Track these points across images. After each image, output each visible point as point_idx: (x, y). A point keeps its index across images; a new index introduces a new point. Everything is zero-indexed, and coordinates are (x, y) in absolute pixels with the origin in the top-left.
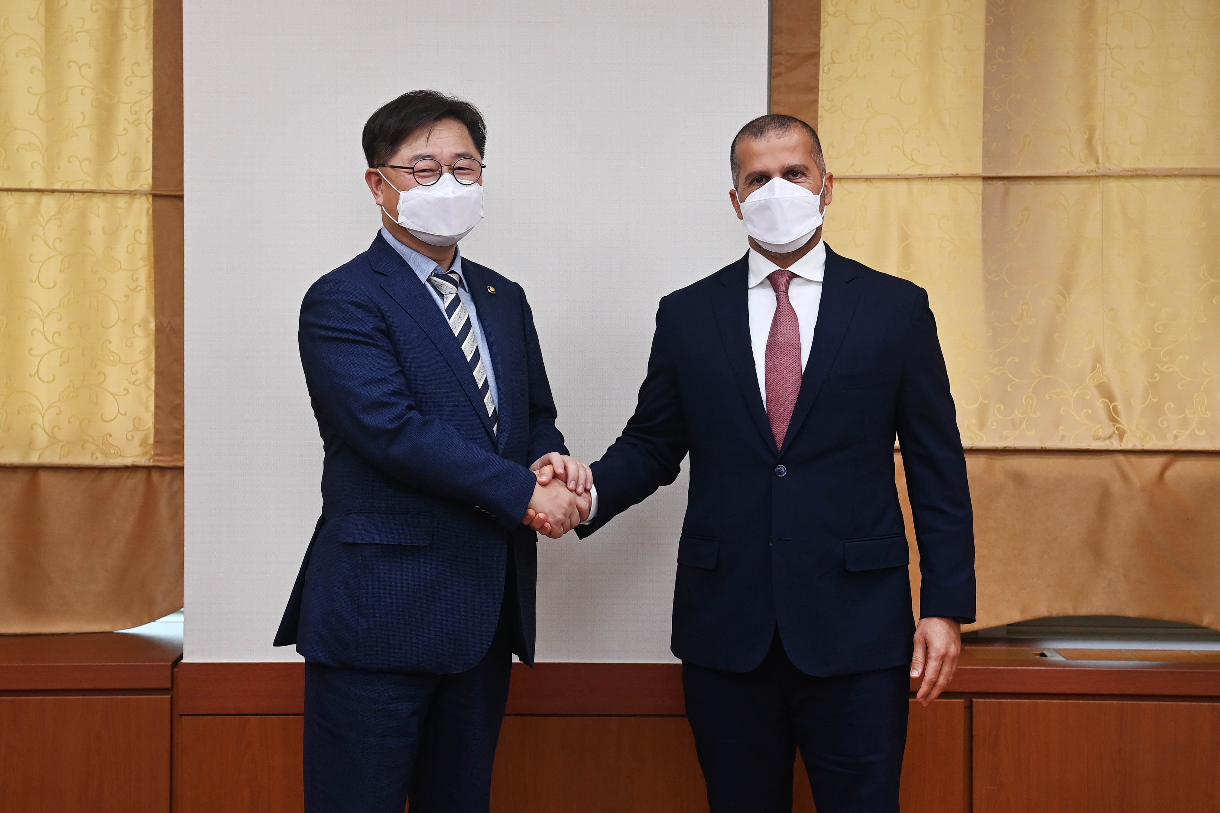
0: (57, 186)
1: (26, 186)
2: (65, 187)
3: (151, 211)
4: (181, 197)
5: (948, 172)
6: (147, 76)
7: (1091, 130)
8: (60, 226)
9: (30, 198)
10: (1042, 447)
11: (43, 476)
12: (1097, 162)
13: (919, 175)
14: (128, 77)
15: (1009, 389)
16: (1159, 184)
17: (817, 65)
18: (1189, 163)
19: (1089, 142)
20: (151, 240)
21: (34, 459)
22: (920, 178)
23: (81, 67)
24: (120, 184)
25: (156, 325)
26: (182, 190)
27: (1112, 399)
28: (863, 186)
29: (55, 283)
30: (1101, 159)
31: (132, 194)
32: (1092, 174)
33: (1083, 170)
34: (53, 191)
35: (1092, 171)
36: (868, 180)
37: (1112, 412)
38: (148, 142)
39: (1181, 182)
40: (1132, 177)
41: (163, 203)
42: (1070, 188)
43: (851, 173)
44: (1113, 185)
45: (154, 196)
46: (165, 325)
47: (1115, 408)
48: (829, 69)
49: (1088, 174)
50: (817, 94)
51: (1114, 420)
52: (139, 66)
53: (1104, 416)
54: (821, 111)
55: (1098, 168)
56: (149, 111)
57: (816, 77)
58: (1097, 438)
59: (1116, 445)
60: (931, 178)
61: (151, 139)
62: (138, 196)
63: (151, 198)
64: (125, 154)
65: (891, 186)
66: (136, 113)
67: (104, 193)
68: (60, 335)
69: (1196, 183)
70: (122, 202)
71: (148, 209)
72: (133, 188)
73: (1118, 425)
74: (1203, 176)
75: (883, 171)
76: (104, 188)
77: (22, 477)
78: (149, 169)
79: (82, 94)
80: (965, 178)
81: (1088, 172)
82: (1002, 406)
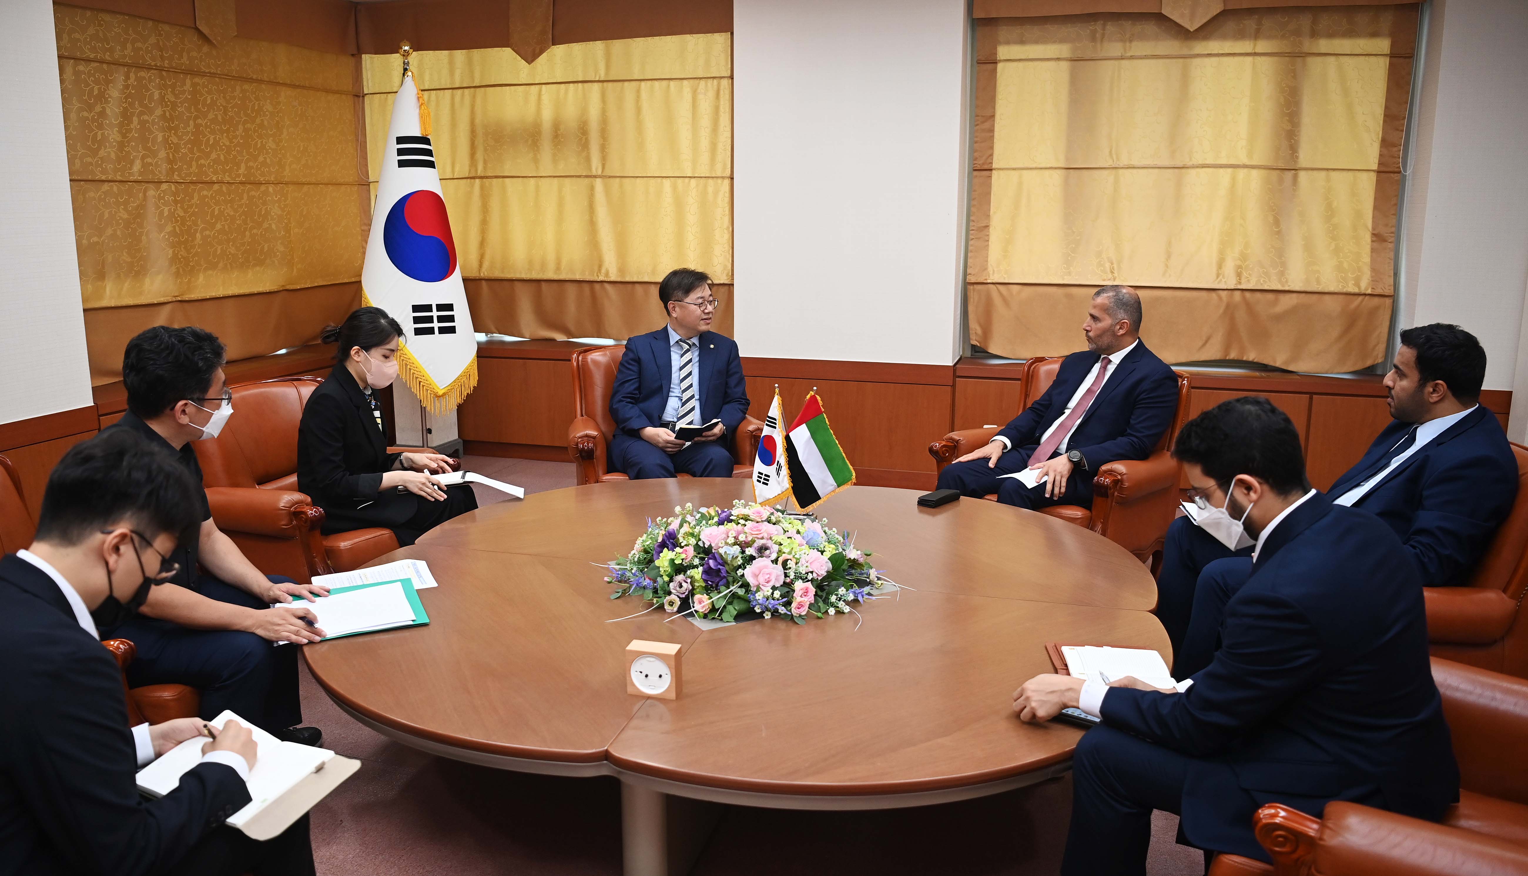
0: (696, 175)
1: (685, 175)
2: (699, 176)
5: (1048, 166)
6: (728, 131)
7: (1112, 148)
8: (697, 191)
9: (687, 180)
10: (1079, 284)
12: (1113, 162)
14: (722, 132)
15: (1069, 259)
16: (1141, 172)
17: (994, 120)
19: (1111, 154)
22: (1036, 168)
23: (705, 128)
24: (719, 174)
27: (1112, 264)
28: (1012, 172)
29: (695, 213)
30: (1115, 161)
31: (723, 178)
32: (1111, 167)
33: (1107, 165)
34: (695, 177)
35: (1111, 165)
36: (1014, 169)
37: (1112, 269)
38: (729, 157)
39: (1150, 171)
40: (1128, 168)
42: (1101, 173)
43: (1007, 166)
44: (1120, 171)
47: (1113, 267)
48: (999, 122)
50: (994, 133)
51: (1112, 272)
52: (726, 127)
53: (1108, 271)
54: (995, 140)
55: (1113, 164)
56: (729, 145)
57: (993, 126)
60: (1041, 168)
62: (725, 178)
63: (730, 179)
64: (721, 162)
65: (1024, 173)
66: (724, 146)
67: (713, 177)
68: (697, 233)
70: (719, 181)
71: (729, 183)
72: (723, 175)
73: (1113, 275)
75: (1021, 165)
78: (729, 168)
79: (705, 139)
80: (1056, 168)
81: (1109, 166)
82: (1065, 266)
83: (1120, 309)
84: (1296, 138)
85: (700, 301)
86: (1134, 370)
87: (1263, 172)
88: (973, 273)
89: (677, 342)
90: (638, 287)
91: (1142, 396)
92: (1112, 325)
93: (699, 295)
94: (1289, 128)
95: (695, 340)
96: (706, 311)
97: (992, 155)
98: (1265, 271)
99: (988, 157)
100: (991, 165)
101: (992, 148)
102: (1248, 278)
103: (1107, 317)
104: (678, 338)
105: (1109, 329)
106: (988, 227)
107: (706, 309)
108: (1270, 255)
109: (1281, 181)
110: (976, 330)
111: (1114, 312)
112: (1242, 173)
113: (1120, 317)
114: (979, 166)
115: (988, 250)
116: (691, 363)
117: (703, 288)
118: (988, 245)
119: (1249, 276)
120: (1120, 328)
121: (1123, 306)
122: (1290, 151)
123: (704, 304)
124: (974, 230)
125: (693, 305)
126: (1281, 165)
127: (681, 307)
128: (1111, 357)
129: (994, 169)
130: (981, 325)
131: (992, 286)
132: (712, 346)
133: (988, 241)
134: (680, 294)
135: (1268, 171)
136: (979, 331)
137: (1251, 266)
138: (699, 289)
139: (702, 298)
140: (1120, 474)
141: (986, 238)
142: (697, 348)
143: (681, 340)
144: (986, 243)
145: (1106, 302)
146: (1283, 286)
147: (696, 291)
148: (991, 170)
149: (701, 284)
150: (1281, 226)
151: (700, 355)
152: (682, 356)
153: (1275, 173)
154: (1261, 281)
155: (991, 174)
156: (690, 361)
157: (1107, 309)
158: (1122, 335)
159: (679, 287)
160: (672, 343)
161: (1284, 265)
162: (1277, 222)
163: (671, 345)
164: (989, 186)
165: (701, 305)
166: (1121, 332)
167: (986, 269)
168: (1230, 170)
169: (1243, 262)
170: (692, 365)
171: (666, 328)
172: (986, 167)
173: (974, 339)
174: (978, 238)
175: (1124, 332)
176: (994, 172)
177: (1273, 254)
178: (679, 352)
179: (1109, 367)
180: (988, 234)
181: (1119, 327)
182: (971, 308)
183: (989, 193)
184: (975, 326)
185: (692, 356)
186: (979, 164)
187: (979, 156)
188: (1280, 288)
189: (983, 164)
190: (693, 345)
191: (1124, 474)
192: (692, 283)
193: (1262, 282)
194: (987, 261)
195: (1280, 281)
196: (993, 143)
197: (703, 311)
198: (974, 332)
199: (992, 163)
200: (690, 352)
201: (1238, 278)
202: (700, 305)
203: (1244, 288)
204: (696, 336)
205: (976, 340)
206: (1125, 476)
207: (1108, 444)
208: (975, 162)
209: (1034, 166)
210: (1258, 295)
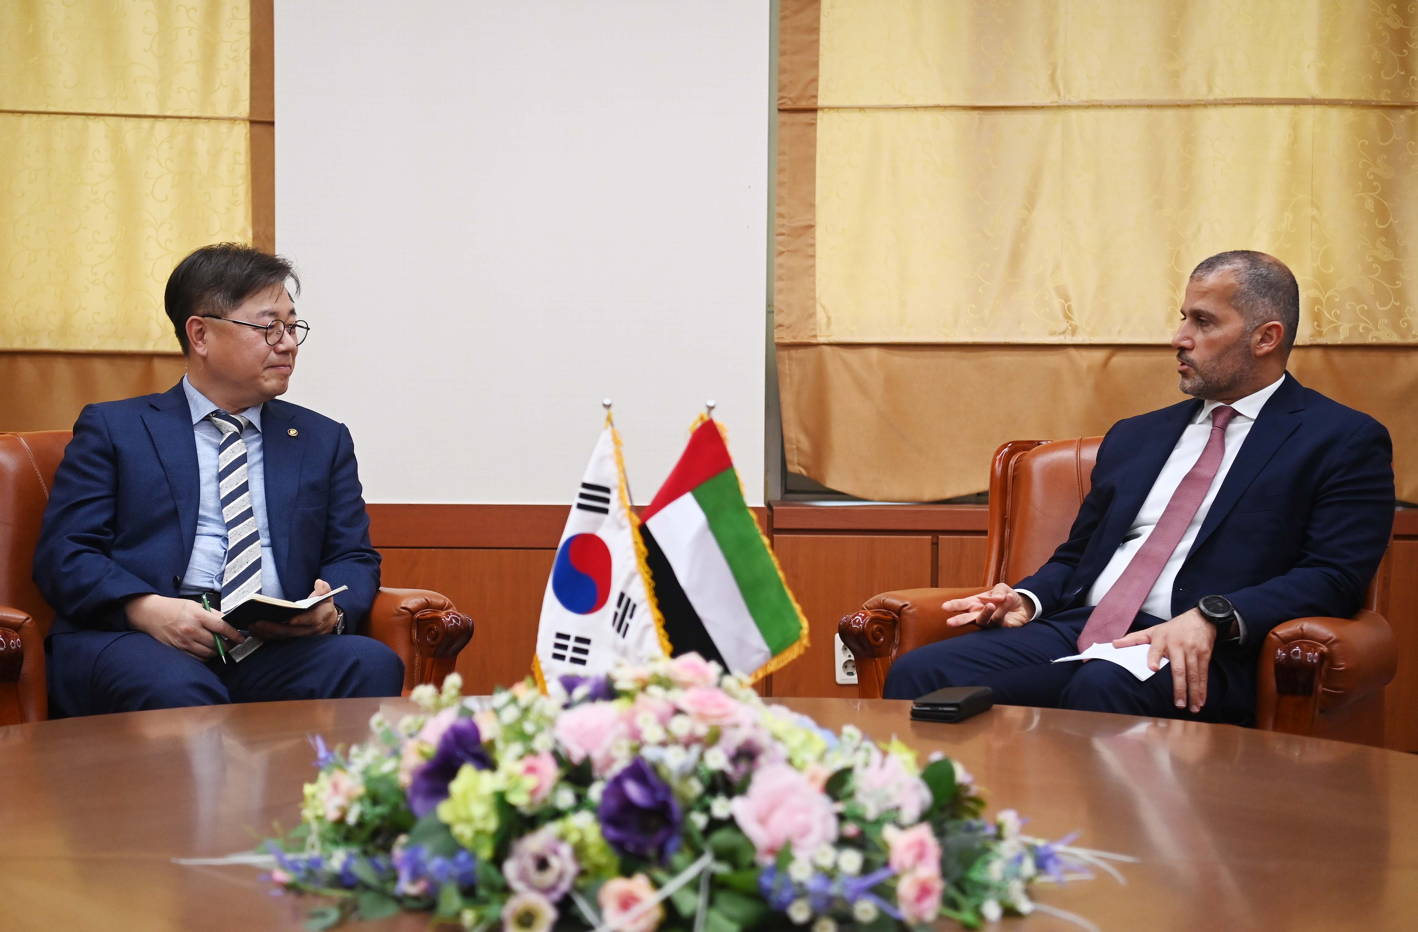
0: (168, 113)
1: (142, 113)
2: (175, 114)
3: (248, 136)
4: (272, 123)
5: (931, 103)
6: (244, 19)
7: (1054, 67)
8: (171, 148)
9: (146, 123)
10: (1006, 342)
11: (157, 364)
12: (1059, 95)
13: (906, 105)
14: (229, 20)
15: (981, 291)
16: (1112, 113)
17: (819, 9)
18: (1136, 95)
19: (1052, 78)
20: (249, 161)
21: (150, 347)
22: (907, 108)
23: (189, 10)
24: (222, 111)
25: (253, 234)
26: (273, 117)
27: (1067, 300)
28: (857, 116)
29: (167, 197)
30: (1062, 94)
31: (233, 120)
32: (1054, 104)
33: (1046, 101)
34: (165, 117)
35: (1054, 102)
36: (862, 109)
37: (1067, 311)
38: (245, 75)
39: (1130, 112)
40: (1088, 107)
41: (259, 128)
42: (1036, 118)
43: (847, 104)
44: (1073, 114)
45: (252, 122)
46: (261, 233)
47: (1069, 307)
48: (829, 13)
49: (1050, 105)
50: (818, 34)
51: (1068, 318)
52: (238, 9)
53: (1060, 315)
54: (822, 50)
55: (1059, 99)
56: (247, 49)
57: (817, 19)
58: (1053, 334)
59: (1068, 340)
60: (916, 108)
61: (248, 73)
62: (237, 122)
63: (248, 124)
64: (226, 86)
65: (882, 115)
66: (235, 50)
67: (209, 119)
68: (171, 242)
69: (1144, 112)
70: (224, 127)
71: (246, 134)
72: (234, 115)
73: (1071, 322)
74: (1149, 106)
75: (875, 102)
76: (208, 115)
77: (139, 364)
78: (246, 99)
79: (190, 34)
80: (945, 107)
81: (1051, 103)
82: (974, 306)
83: (1264, 297)
84: (1412, 46)
85: (268, 321)
86: (1297, 428)
87: (1350, 114)
88: (787, 322)
89: (207, 419)
90: (26, 366)
91: (1333, 480)
92: (1245, 333)
93: (268, 306)
94: (1398, 25)
95: (253, 417)
96: (281, 347)
97: (815, 80)
98: (1366, 308)
99: (807, 86)
100: (813, 100)
101: (815, 65)
102: (1333, 322)
103: (1234, 315)
104: (209, 408)
105: (1239, 341)
106: (813, 228)
107: (280, 341)
108: (1372, 277)
109: (1385, 130)
110: (798, 441)
111: (1251, 303)
112: (1309, 114)
113: (1260, 312)
114: (789, 103)
115: (814, 276)
116: (246, 465)
117: (277, 292)
118: (813, 266)
119: (1334, 320)
120: (1262, 340)
121: (1270, 289)
122: (1402, 71)
123: (275, 330)
124: (783, 234)
125: (249, 329)
126: (1384, 98)
127: (221, 332)
128: (1237, 406)
129: (822, 109)
130: (806, 431)
131: (828, 349)
132: (293, 432)
133: (813, 256)
134: (219, 299)
135: (1360, 112)
136: (805, 444)
137: (1337, 300)
138: (265, 294)
139: (273, 314)
140: (1324, 642)
141: (809, 251)
142: (257, 436)
143: (216, 413)
144: (810, 262)
145: (1232, 280)
146: (1402, 336)
147: (258, 297)
148: (814, 110)
149: (272, 280)
150: (1391, 219)
151: (264, 448)
152: (221, 449)
153: (1372, 118)
154: (1361, 328)
155: (816, 119)
156: (242, 459)
157: (1234, 297)
158: (1268, 355)
159: (218, 282)
160: (195, 419)
161: (1400, 294)
162: (1382, 213)
163: (194, 423)
164: (812, 143)
165: (269, 331)
166: (1266, 348)
167: (812, 315)
168: (1287, 110)
169: (1322, 293)
170: (249, 468)
171: (180, 386)
172: (803, 104)
173: (796, 460)
174: (795, 252)
175: (1271, 348)
176: (820, 114)
177: (1378, 274)
178: (215, 440)
179: (1232, 427)
180: (812, 241)
181: (1259, 337)
182: (787, 397)
183: (812, 159)
184: (793, 433)
185: (247, 448)
186: (790, 99)
187: (791, 82)
188: (1394, 339)
189: (799, 98)
190: (247, 428)
191: (1335, 642)
192: (249, 276)
193: (1361, 331)
194: (814, 298)
195: (1395, 327)
196: (817, 56)
197: (273, 347)
198: (795, 447)
199: (815, 97)
200: (240, 441)
201: (1316, 323)
202: (266, 331)
203: (1329, 343)
204: (255, 406)
205: (799, 464)
206: (1336, 645)
207: (1276, 583)
208: (783, 94)
209: (902, 102)
210: (1357, 357)
